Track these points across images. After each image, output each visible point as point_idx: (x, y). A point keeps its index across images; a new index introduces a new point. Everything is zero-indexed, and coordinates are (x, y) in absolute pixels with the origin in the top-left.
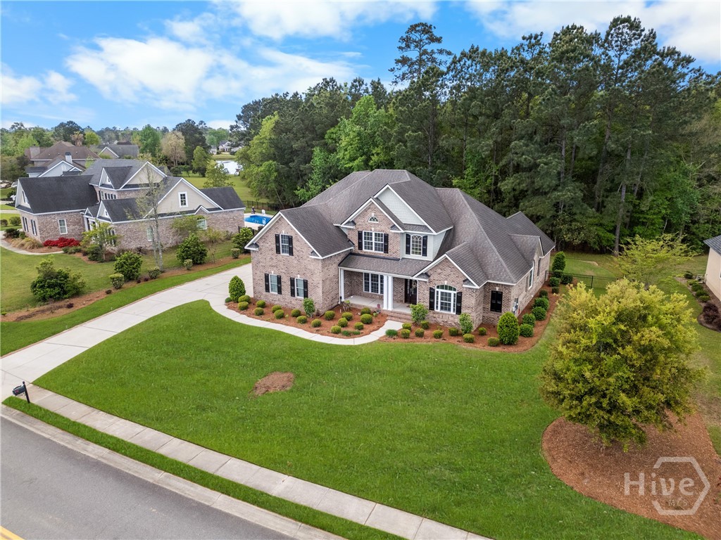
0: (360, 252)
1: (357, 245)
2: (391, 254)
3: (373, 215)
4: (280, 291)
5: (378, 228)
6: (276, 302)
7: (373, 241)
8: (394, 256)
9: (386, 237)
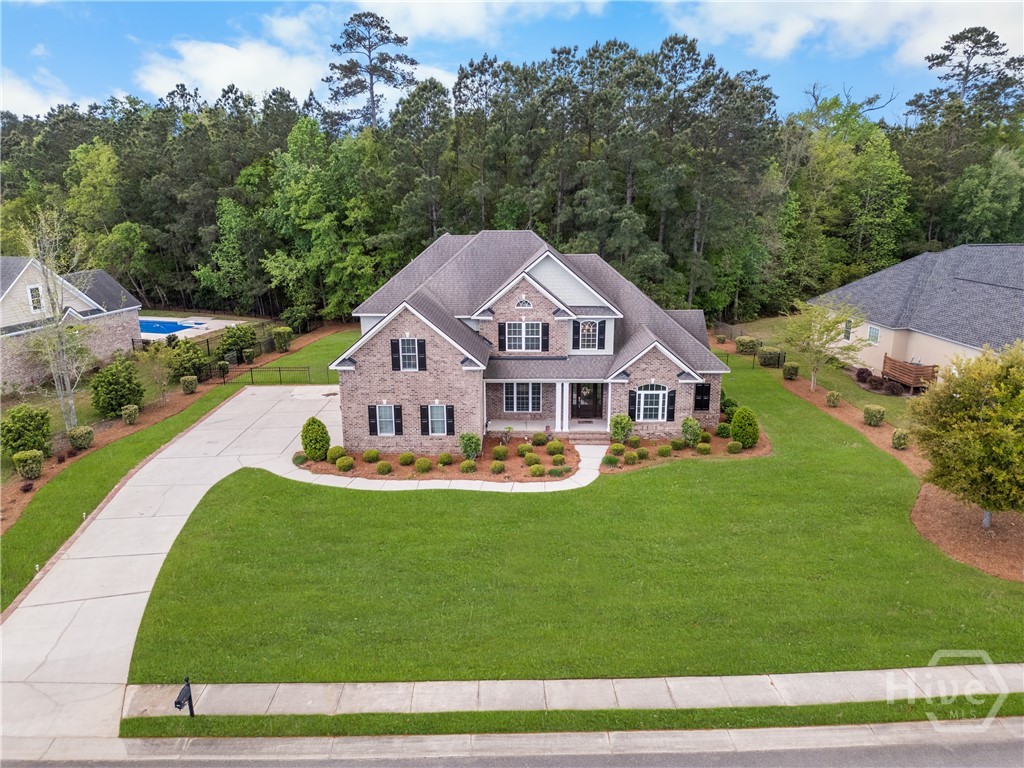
0: (501, 354)
1: (496, 343)
2: (552, 352)
3: (523, 297)
4: (399, 430)
5: (532, 316)
6: (392, 449)
7: (524, 336)
8: (559, 354)
9: (546, 328)
